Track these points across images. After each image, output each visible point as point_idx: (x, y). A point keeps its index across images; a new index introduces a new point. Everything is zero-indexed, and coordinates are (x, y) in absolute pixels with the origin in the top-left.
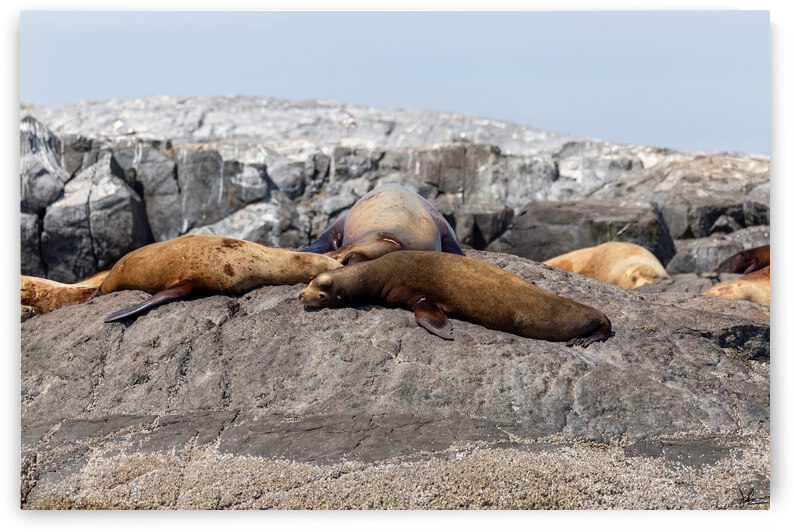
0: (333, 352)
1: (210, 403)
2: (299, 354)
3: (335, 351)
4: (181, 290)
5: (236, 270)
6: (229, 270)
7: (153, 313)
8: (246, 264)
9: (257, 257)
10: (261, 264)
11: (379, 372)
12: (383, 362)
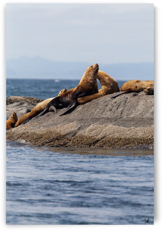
0: (144, 105)
1: (118, 115)
2: (137, 105)
3: (144, 104)
4: (126, 91)
5: (138, 87)
6: (136, 87)
7: (120, 96)
8: (140, 86)
9: (142, 84)
10: (143, 86)
11: (150, 109)
12: (151, 106)
